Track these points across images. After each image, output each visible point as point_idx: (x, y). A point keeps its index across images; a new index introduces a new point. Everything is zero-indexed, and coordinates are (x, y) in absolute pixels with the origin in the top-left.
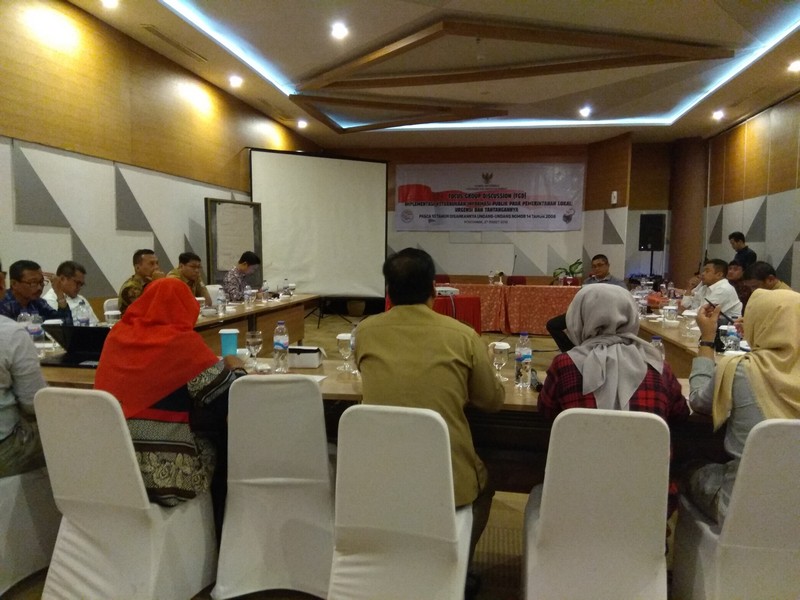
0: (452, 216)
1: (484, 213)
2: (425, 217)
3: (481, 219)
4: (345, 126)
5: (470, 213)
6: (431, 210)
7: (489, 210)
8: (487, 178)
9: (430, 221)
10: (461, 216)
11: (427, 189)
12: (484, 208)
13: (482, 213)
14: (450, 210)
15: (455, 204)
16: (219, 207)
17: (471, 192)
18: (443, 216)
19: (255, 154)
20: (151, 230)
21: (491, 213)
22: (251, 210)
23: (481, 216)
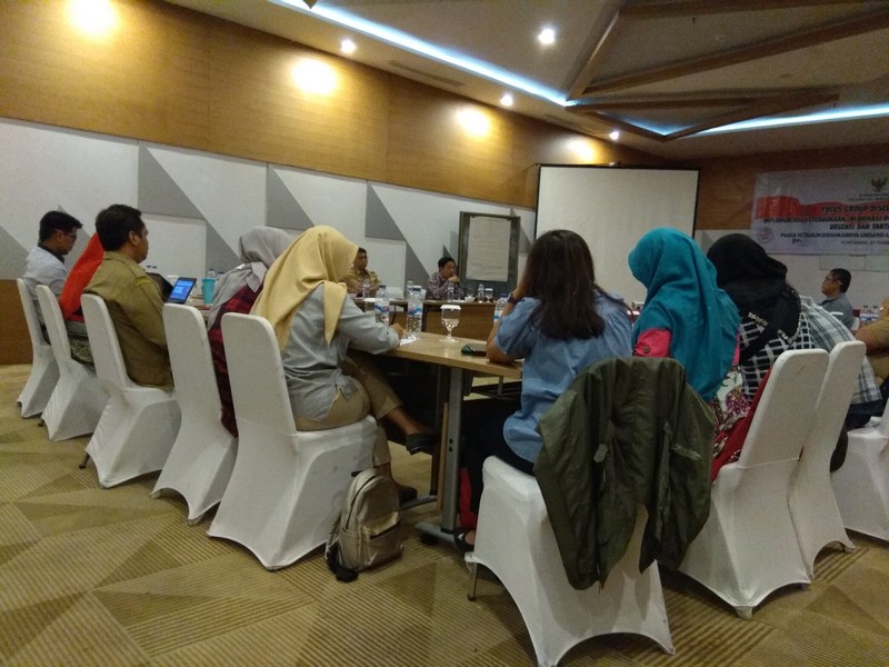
0: (824, 235)
1: (871, 230)
2: (789, 235)
3: (865, 239)
4: (665, 133)
5: (850, 231)
6: (796, 228)
7: (877, 227)
8: (878, 185)
9: (794, 241)
10: (839, 235)
11: (795, 202)
12: (871, 223)
13: (866, 231)
14: (824, 227)
15: (831, 219)
16: (472, 219)
17: (854, 203)
18: (813, 235)
19: (544, 171)
20: (404, 239)
21: (880, 231)
22: (508, 224)
23: (866, 235)
